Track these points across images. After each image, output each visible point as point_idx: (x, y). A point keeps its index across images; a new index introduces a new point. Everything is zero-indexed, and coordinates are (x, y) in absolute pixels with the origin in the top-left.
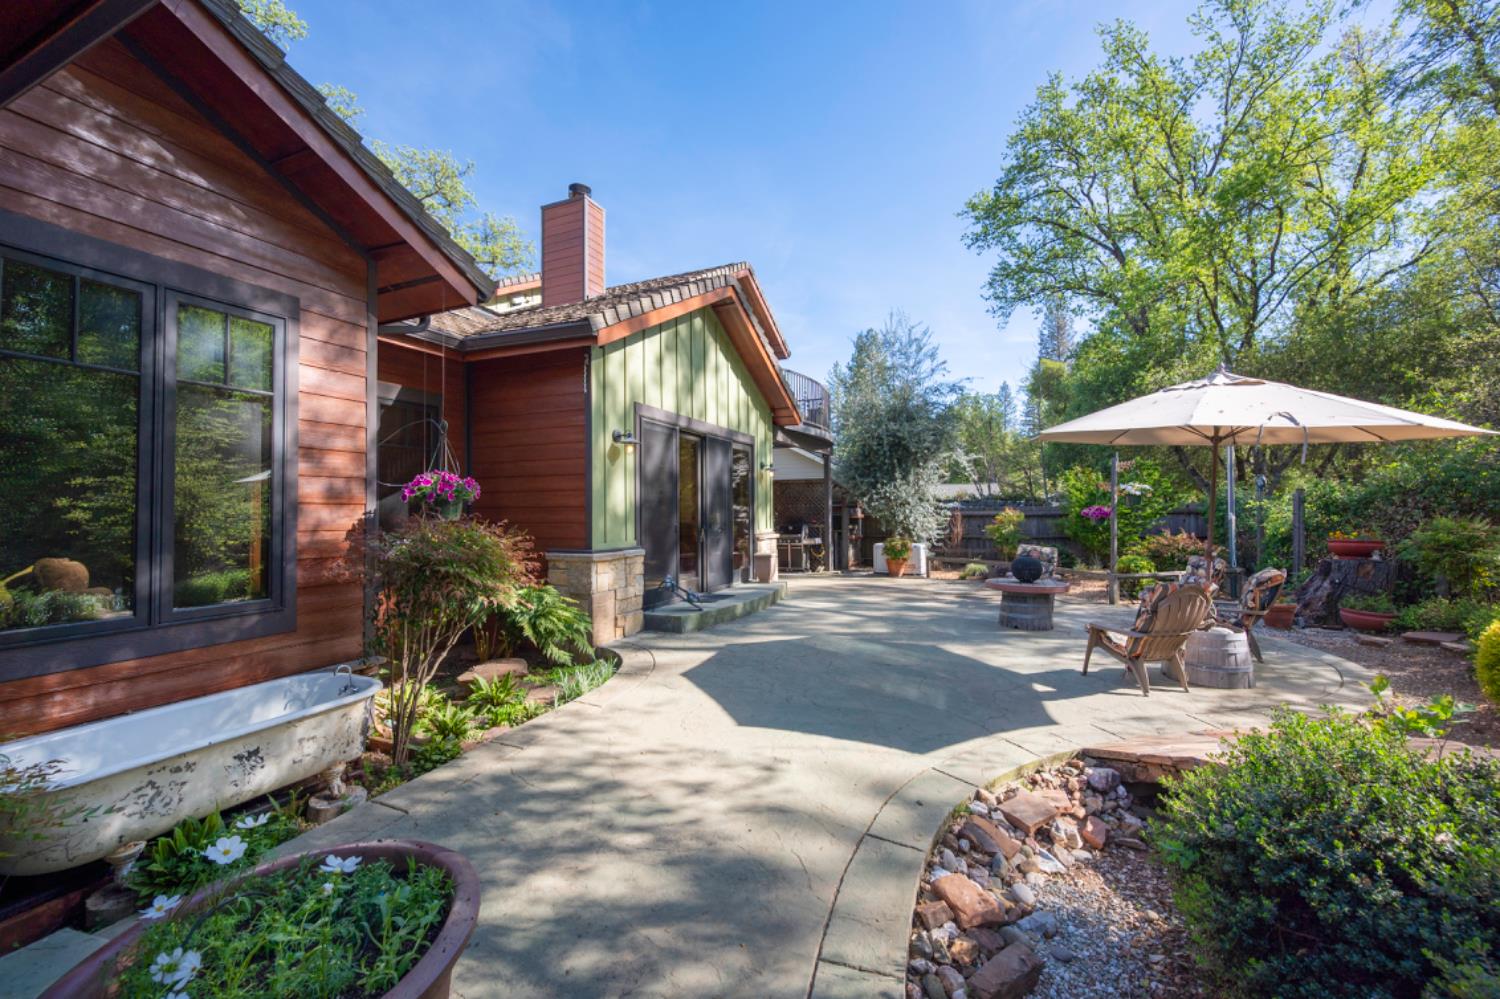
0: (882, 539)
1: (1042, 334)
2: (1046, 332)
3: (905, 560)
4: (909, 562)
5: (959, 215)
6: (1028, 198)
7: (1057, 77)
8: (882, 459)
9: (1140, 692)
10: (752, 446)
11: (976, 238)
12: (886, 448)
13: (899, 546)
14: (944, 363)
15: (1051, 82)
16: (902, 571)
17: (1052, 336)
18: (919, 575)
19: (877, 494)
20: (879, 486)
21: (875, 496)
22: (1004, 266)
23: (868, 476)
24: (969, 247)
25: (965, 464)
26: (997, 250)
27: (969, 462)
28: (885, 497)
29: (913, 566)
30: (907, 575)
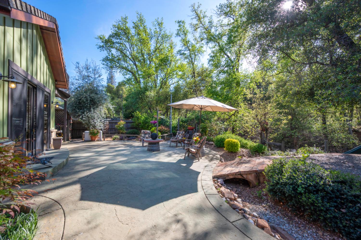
0: (86, 129)
1: (107, 77)
2: (108, 77)
3: (97, 136)
4: (98, 137)
5: (96, 38)
6: (116, 43)
7: (127, 17)
8: (86, 104)
9: (197, 161)
10: (50, 94)
11: (100, 47)
12: (89, 101)
13: (96, 132)
14: (102, 79)
15: (125, 17)
16: (96, 139)
17: (110, 79)
18: (101, 140)
19: (85, 115)
20: (85, 113)
21: (84, 116)
22: (107, 57)
23: (81, 109)
24: (98, 48)
25: (111, 108)
26: (105, 52)
27: (113, 108)
28: (87, 117)
29: (99, 138)
30: (98, 140)
